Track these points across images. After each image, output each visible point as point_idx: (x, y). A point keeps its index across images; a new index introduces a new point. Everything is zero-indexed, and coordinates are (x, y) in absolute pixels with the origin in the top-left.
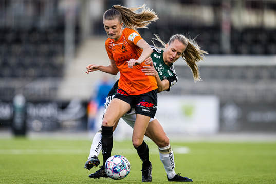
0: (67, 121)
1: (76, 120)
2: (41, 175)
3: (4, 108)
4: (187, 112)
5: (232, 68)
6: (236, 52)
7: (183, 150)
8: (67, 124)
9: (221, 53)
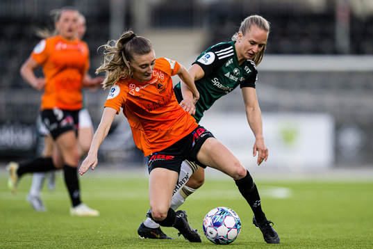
0: (114, 151)
1: (127, 150)
2: (77, 229)
3: (24, 132)
4: (288, 138)
5: (351, 74)
6: (357, 50)
7: (281, 193)
8: (115, 155)
9: (335, 52)
